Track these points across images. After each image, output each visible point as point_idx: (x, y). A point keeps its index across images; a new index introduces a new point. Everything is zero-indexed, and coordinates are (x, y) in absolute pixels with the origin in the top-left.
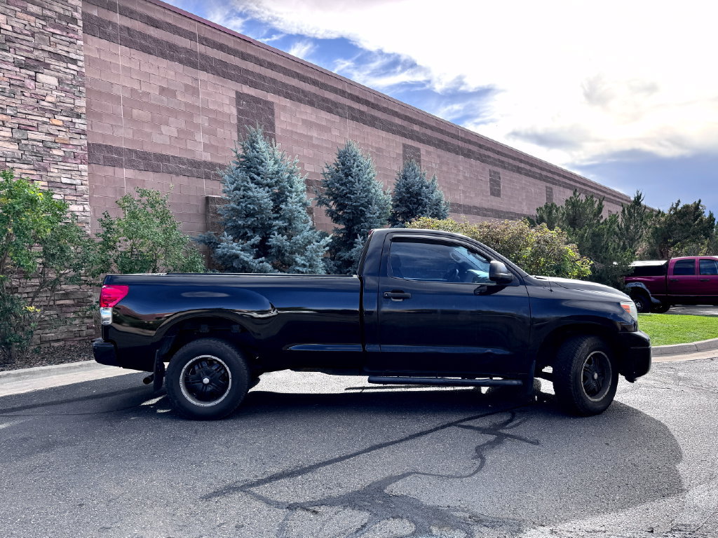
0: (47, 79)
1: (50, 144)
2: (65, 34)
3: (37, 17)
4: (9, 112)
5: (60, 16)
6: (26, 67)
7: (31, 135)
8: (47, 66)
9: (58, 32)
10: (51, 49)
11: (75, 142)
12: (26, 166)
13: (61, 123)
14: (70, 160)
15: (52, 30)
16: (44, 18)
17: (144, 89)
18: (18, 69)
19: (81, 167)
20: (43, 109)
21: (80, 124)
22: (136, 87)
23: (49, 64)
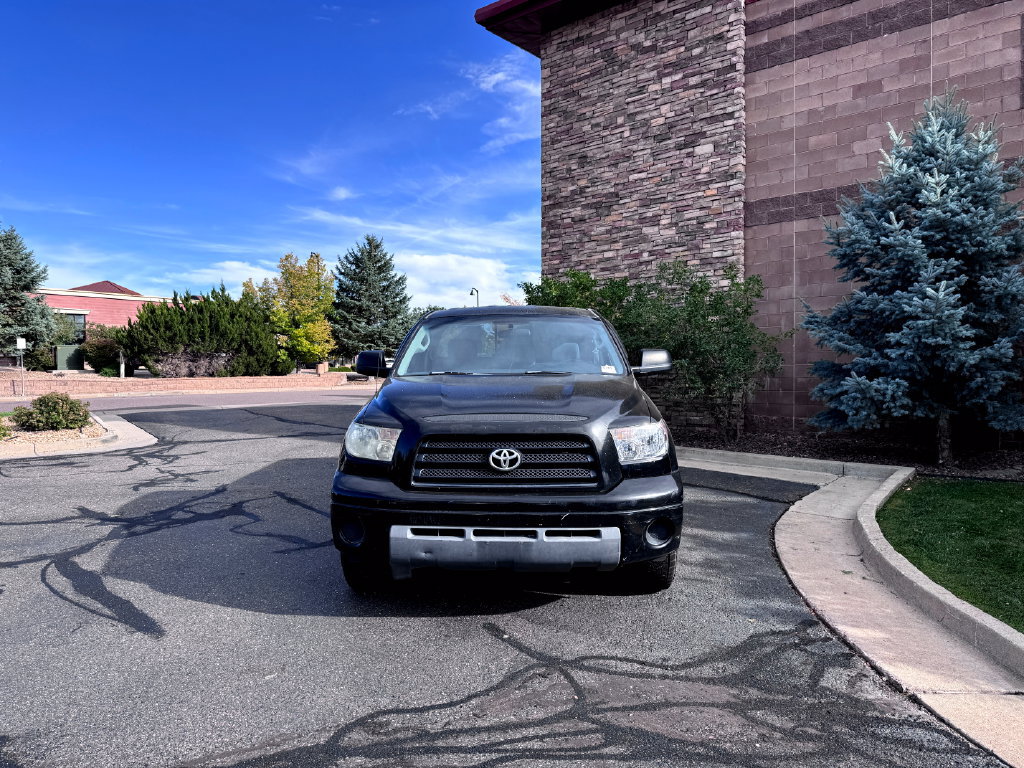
0: (705, 149)
1: (704, 220)
2: (722, 89)
3: (695, 87)
4: (669, 198)
5: (719, 72)
6: (686, 145)
7: (687, 215)
8: (703, 135)
9: (715, 91)
10: (708, 115)
11: (729, 208)
12: (681, 249)
13: (715, 192)
14: (722, 231)
15: (709, 93)
16: (703, 84)
17: (827, 103)
18: (678, 152)
19: (734, 234)
20: (699, 184)
21: (736, 185)
22: (817, 104)
23: (705, 132)
